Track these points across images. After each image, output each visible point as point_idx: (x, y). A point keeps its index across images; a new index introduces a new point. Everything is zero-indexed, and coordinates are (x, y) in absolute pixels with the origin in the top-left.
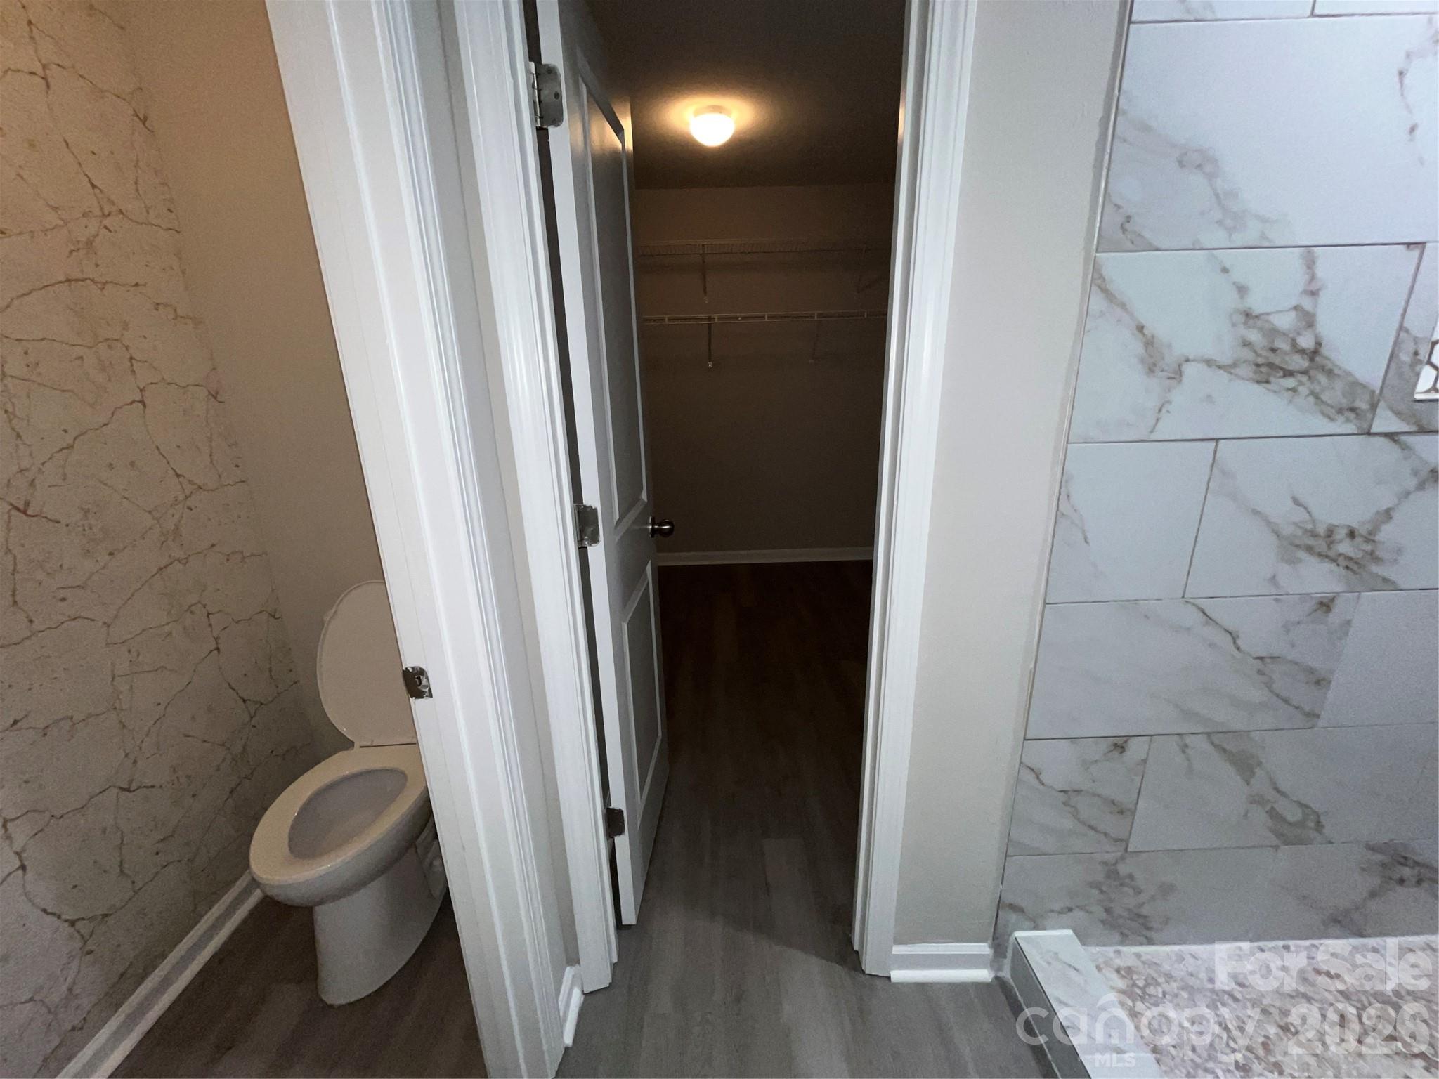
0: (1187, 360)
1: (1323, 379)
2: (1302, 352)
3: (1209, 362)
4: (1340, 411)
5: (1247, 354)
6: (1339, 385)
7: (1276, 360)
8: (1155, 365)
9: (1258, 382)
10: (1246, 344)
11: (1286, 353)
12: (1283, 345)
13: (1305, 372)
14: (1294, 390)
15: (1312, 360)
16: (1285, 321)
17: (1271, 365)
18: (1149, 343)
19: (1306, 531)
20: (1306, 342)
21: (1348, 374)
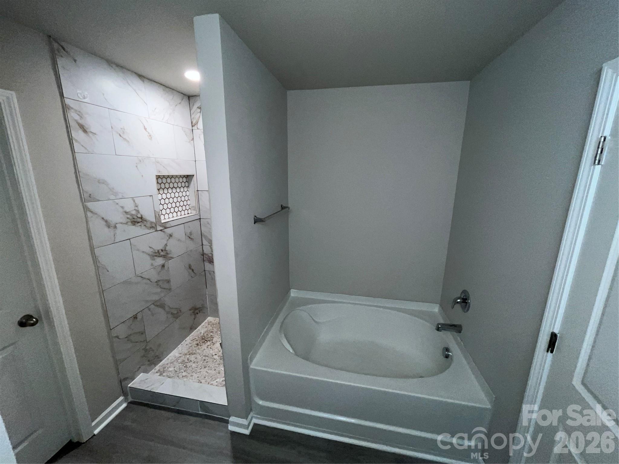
0: (117, 224)
1: (145, 222)
2: (139, 218)
3: (121, 223)
4: (151, 228)
5: (129, 220)
6: (149, 223)
7: (135, 220)
8: (109, 226)
9: (133, 225)
10: (128, 218)
11: (136, 218)
12: (135, 217)
13: (141, 222)
14: (141, 225)
15: (142, 219)
16: (134, 212)
17: (134, 221)
18: (106, 221)
19: (154, 253)
20: (139, 216)
21: (149, 220)
